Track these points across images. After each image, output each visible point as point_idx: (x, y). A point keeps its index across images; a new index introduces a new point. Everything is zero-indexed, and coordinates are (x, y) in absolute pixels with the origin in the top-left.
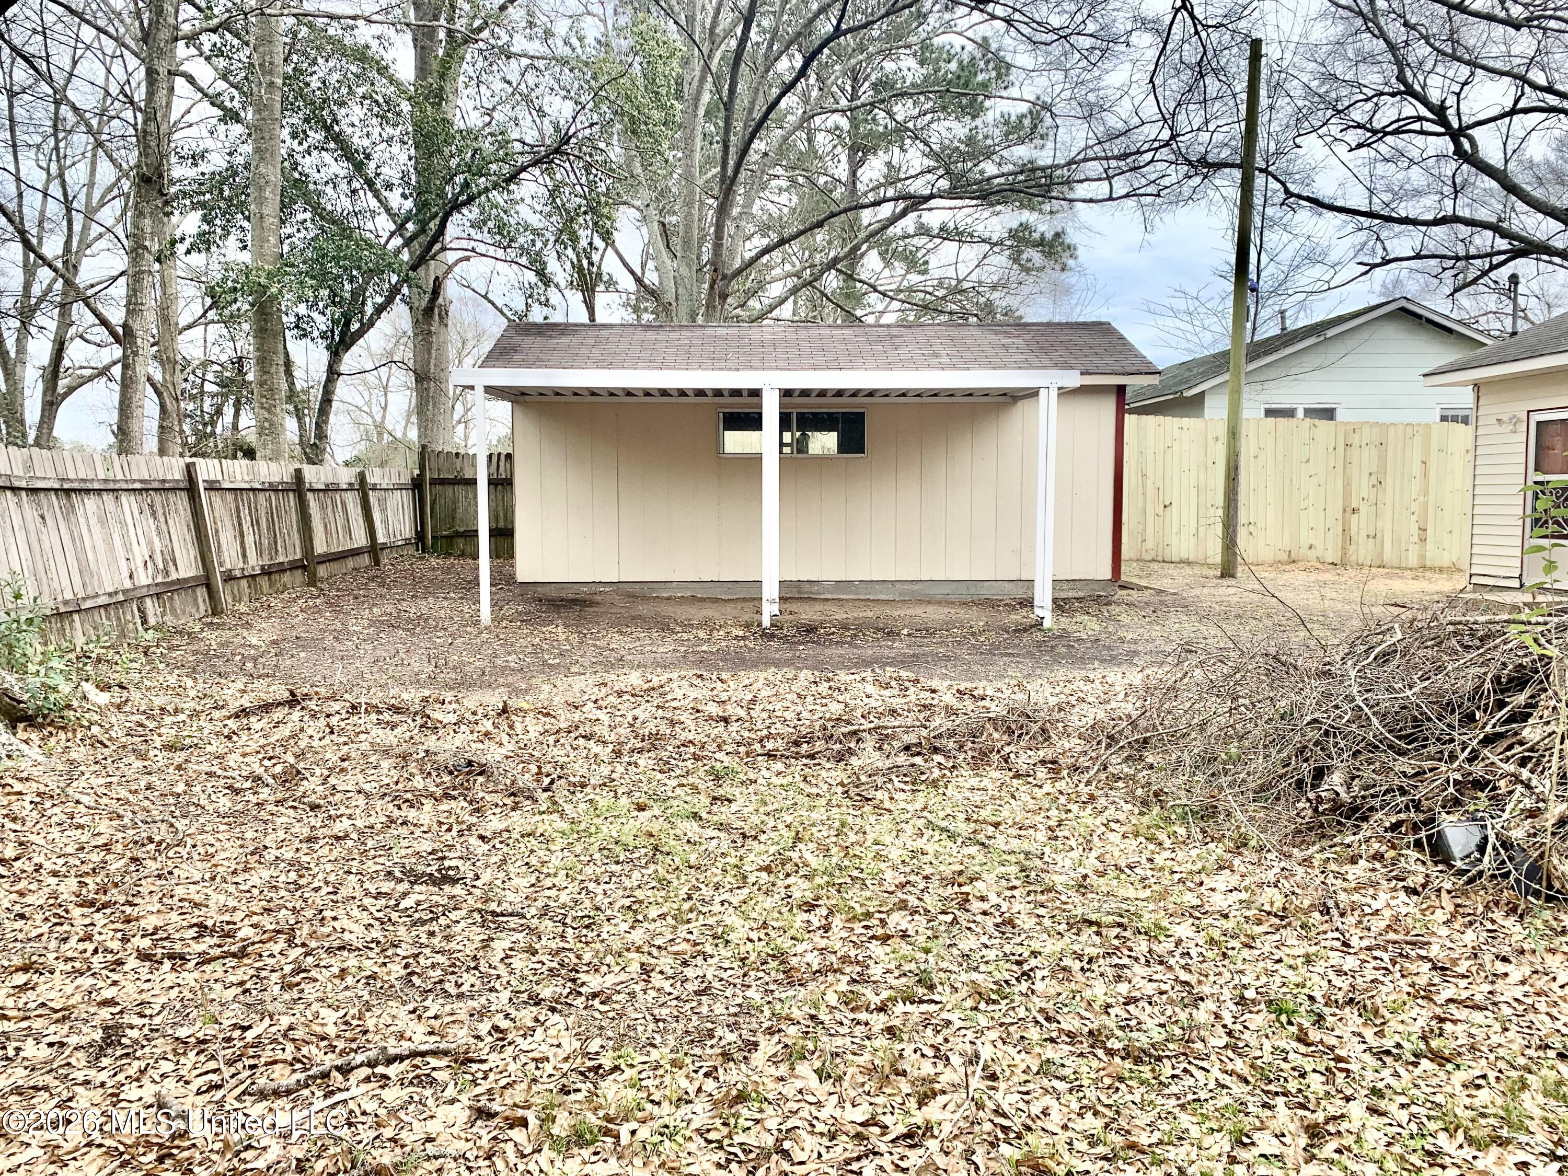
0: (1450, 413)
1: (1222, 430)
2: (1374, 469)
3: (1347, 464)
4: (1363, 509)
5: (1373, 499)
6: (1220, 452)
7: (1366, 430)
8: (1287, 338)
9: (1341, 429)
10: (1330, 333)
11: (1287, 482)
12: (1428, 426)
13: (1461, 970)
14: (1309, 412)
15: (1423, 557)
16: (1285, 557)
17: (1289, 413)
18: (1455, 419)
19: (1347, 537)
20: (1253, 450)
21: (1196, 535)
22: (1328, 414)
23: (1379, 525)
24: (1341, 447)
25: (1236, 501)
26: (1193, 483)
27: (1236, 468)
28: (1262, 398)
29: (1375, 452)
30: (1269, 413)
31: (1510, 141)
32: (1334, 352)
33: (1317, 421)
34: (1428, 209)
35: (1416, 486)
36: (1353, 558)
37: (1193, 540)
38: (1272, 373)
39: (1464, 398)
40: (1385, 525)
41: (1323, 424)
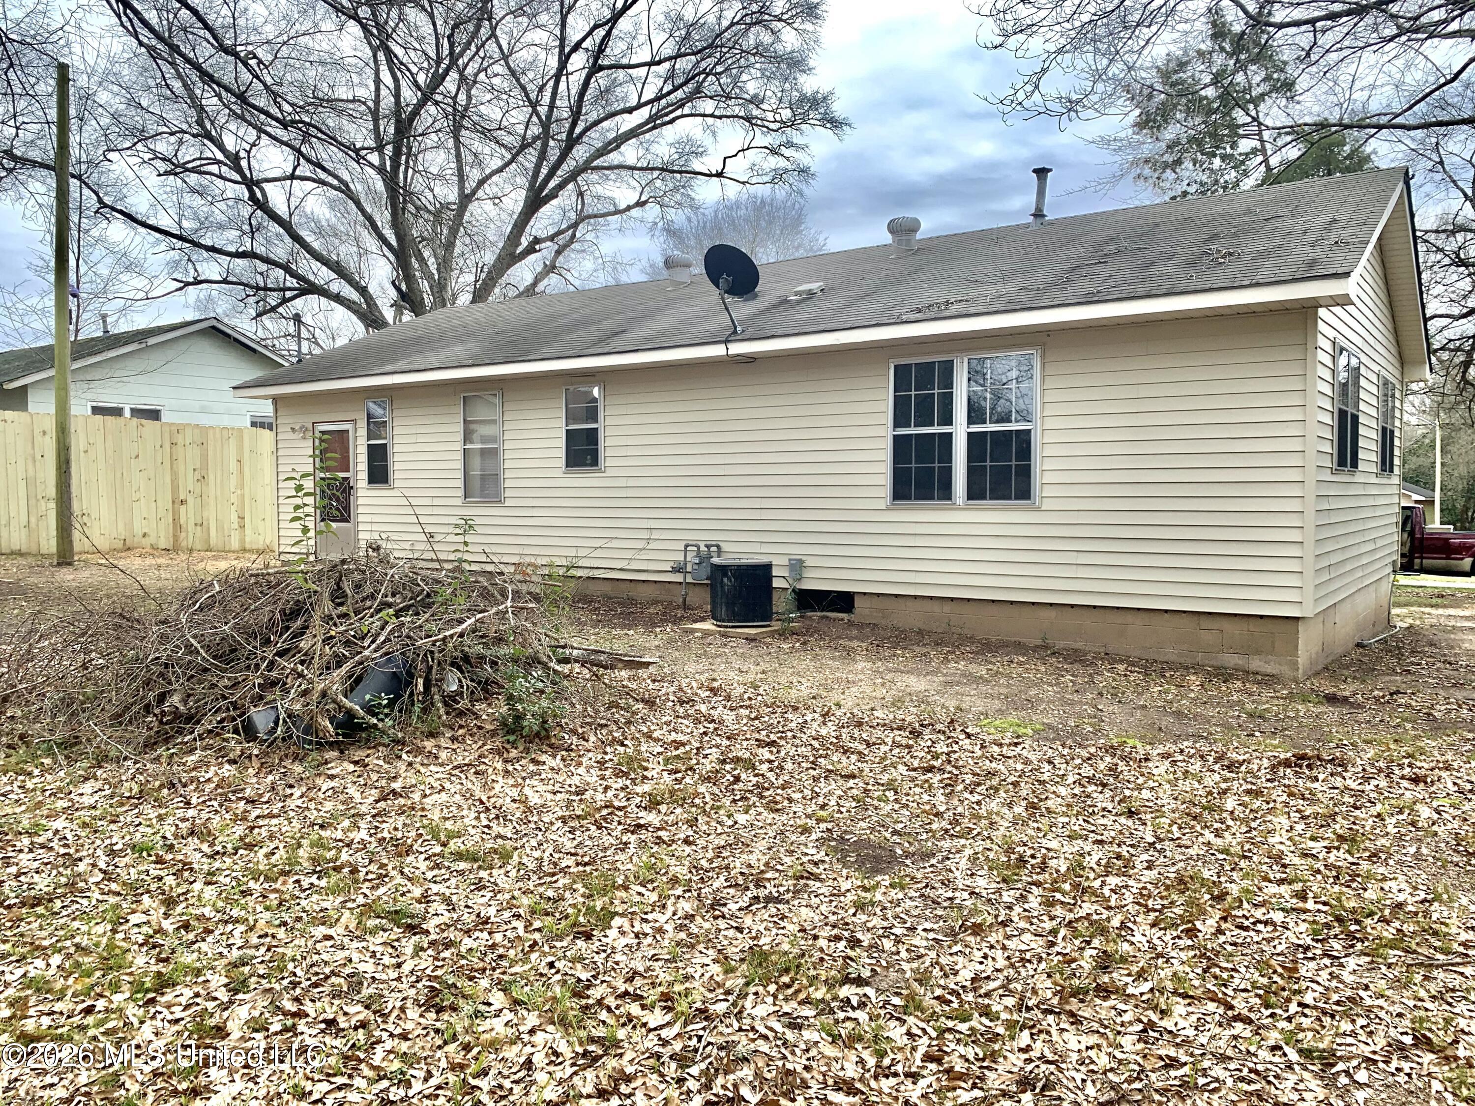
0: (258, 420)
1: (50, 425)
2: (198, 466)
3: (173, 460)
4: (190, 500)
5: (198, 491)
6: (49, 446)
7: (189, 432)
8: (111, 341)
9: (167, 429)
10: (152, 341)
11: (119, 475)
12: (240, 430)
13: (264, 799)
14: (136, 412)
15: (242, 541)
16: (120, 545)
17: (117, 412)
18: (262, 425)
19: (177, 526)
20: (82, 445)
21: (28, 526)
22: (154, 415)
23: (205, 514)
24: (167, 446)
25: (69, 493)
26: (21, 474)
27: (68, 462)
28: (89, 396)
29: (197, 451)
30: (96, 410)
31: (292, 199)
32: (155, 359)
33: (143, 421)
34: (231, 242)
35: (233, 481)
36: (184, 544)
37: (24, 532)
38: (97, 374)
39: (266, 409)
40: (210, 514)
41: (149, 424)
